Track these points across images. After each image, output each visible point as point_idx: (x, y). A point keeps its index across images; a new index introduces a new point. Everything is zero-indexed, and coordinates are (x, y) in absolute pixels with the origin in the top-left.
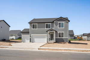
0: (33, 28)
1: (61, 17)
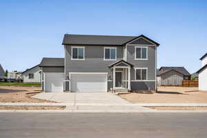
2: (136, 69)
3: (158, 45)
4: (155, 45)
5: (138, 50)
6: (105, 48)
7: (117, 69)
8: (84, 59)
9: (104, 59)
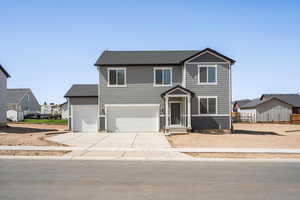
0: (111, 83)
1: (207, 49)
2: (199, 98)
3: (232, 62)
4: (229, 62)
5: (203, 70)
6: (155, 68)
7: (170, 99)
8: (125, 86)
9: (155, 85)
